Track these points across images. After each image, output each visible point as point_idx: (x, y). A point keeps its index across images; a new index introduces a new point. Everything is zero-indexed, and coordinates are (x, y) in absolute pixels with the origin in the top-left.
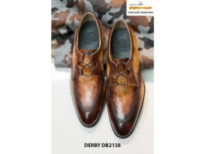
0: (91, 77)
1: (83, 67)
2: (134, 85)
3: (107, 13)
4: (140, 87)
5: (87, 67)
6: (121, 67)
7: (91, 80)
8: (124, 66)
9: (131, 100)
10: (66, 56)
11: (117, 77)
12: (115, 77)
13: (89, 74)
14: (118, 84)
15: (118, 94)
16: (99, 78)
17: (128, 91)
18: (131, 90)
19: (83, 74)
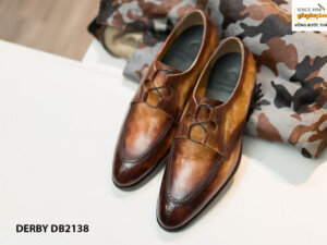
0: (155, 110)
1: (150, 90)
2: (216, 150)
3: (239, 22)
5: (155, 91)
6: (203, 112)
7: (153, 116)
8: (209, 111)
9: (202, 173)
10: (146, 65)
11: (192, 126)
12: (189, 124)
13: (154, 104)
14: (189, 137)
15: (185, 155)
16: (168, 119)
17: (202, 155)
18: (208, 156)
19: (145, 100)
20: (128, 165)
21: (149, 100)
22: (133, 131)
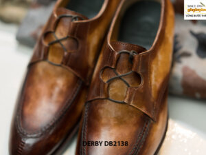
0: (59, 69)
1: (52, 44)
2: (143, 110)
4: (156, 121)
5: (58, 45)
6: (124, 61)
8: (131, 59)
11: (110, 82)
12: (105, 81)
13: (58, 60)
14: (107, 98)
16: (77, 79)
17: (126, 118)
18: (134, 119)
19: (45, 58)
20: (29, 141)
21: (50, 58)
22: (33, 97)
